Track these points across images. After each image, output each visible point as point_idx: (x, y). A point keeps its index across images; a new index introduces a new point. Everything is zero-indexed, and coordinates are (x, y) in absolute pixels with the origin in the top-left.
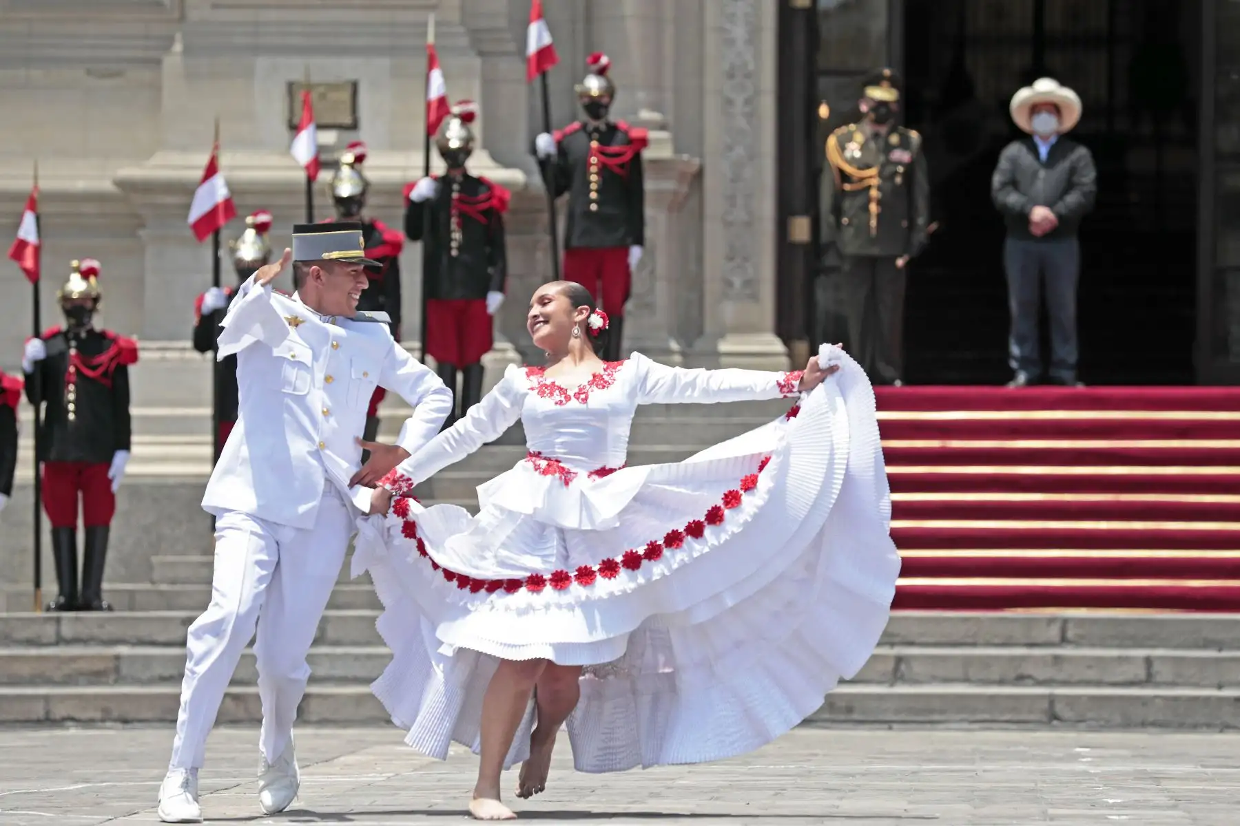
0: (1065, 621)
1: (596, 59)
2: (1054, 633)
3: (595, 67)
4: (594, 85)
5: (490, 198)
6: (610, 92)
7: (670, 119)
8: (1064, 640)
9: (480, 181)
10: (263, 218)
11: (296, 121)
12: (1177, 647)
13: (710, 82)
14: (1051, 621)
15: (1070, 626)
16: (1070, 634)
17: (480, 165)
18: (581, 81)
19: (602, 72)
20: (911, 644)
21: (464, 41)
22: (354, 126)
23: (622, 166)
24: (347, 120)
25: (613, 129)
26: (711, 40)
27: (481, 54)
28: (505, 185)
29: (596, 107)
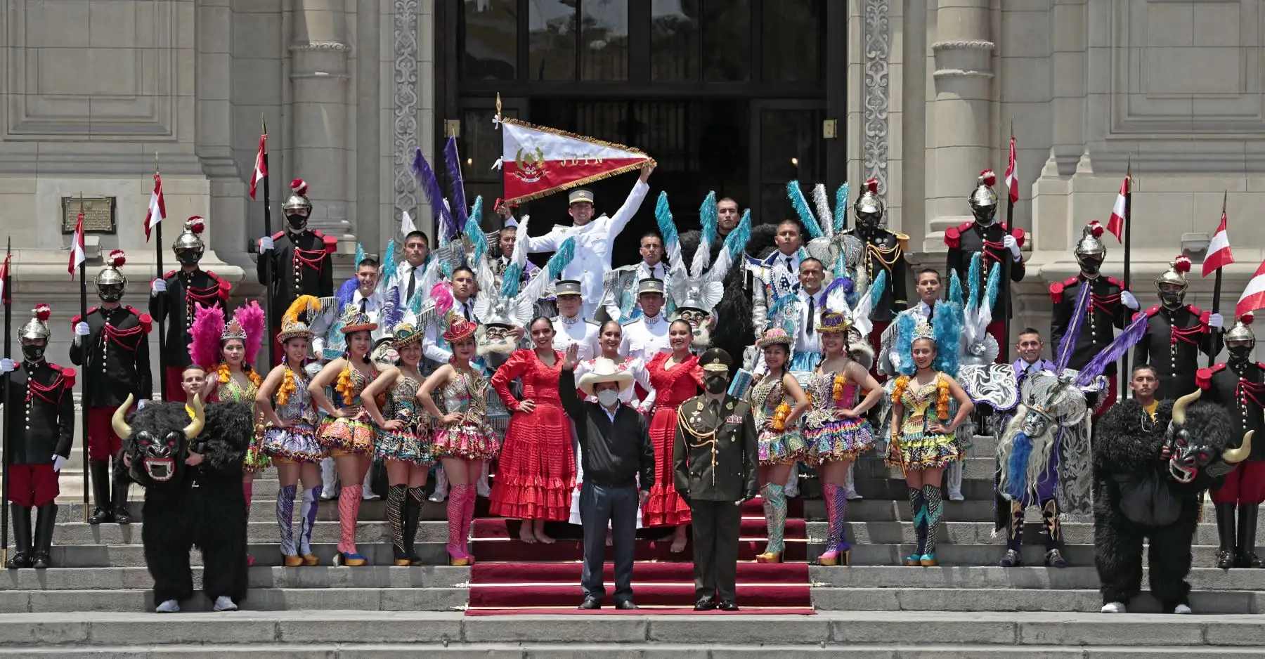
0: (649, 623)
1: (298, 183)
2: (641, 633)
3: (297, 189)
4: (295, 201)
5: (216, 289)
6: (308, 208)
7: (354, 224)
8: (648, 638)
9: (207, 275)
10: (43, 309)
11: (69, 227)
12: (729, 643)
13: (384, 198)
14: (639, 623)
15: (653, 627)
16: (653, 634)
17: (209, 263)
18: (286, 201)
19: (301, 193)
20: (535, 642)
21: (198, 167)
22: (113, 232)
23: (317, 264)
24: (108, 227)
25: (311, 235)
26: (385, 164)
27: (209, 176)
28: (228, 277)
29: (296, 219)
